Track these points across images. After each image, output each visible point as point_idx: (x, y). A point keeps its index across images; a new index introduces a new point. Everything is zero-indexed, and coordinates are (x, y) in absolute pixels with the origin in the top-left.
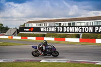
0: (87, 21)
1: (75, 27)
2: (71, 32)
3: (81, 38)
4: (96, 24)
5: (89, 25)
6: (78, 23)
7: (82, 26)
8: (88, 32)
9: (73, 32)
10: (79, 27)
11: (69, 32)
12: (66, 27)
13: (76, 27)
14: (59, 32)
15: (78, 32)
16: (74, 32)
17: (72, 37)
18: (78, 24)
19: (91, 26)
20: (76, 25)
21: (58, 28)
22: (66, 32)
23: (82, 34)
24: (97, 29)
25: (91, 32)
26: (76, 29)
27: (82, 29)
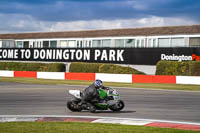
0: (80, 39)
1: (56, 49)
2: (49, 60)
3: (67, 71)
4: (96, 45)
5: (84, 46)
6: (62, 43)
7: (69, 49)
8: (82, 60)
9: (52, 60)
10: (64, 49)
11: (45, 60)
12: (39, 49)
13: (59, 49)
14: (25, 59)
15: (63, 60)
16: (55, 60)
17: (50, 69)
18: (63, 45)
19: (87, 49)
20: (58, 46)
21: (23, 51)
22: (39, 59)
23: (69, 64)
24: (97, 53)
25: (86, 61)
26: (59, 54)
27: (70, 53)
